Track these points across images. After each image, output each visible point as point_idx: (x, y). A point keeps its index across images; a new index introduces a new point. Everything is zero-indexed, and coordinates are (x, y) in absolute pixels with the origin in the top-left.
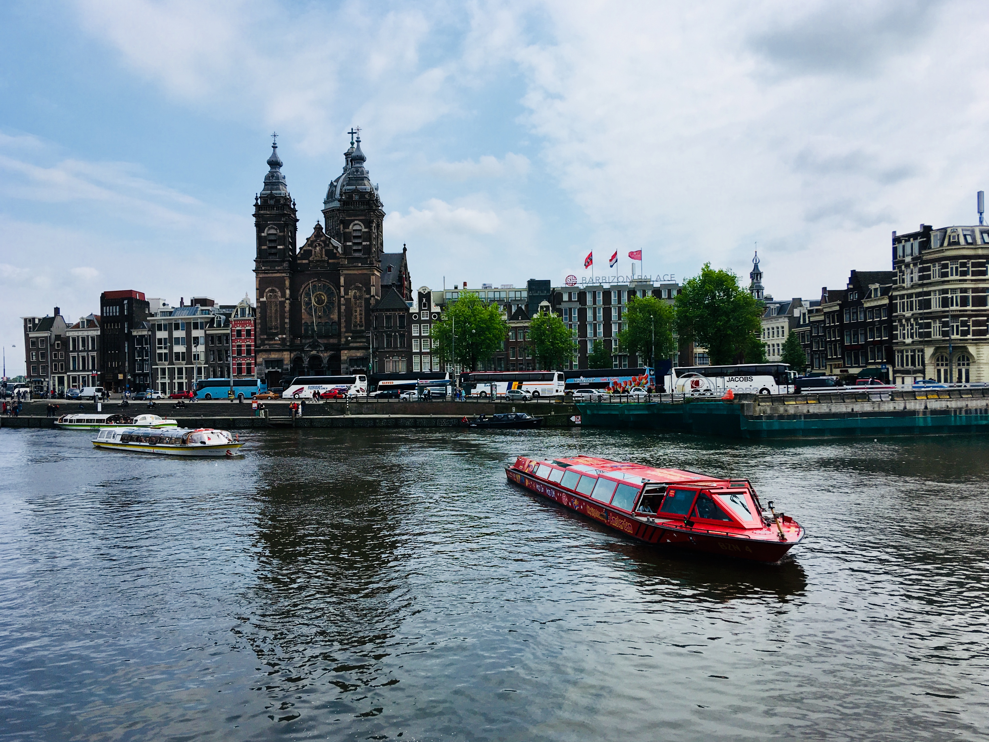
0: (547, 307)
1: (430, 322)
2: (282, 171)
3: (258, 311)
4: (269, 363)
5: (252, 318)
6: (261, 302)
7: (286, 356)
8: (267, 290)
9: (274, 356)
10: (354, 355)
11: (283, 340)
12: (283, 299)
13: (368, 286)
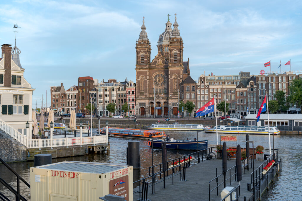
0: (253, 83)
2: (146, 31)
3: (137, 84)
4: (140, 104)
5: (135, 87)
6: (138, 81)
7: (147, 102)
8: (140, 76)
9: (143, 101)
10: (174, 101)
11: (146, 95)
12: (146, 80)
13: (179, 74)
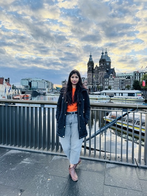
1: (112, 80)
2: (92, 57)
4: (89, 87)
5: (87, 80)
6: (88, 78)
7: (91, 86)
8: (89, 76)
9: (90, 86)
11: (91, 83)
12: (91, 77)
13: (103, 74)
